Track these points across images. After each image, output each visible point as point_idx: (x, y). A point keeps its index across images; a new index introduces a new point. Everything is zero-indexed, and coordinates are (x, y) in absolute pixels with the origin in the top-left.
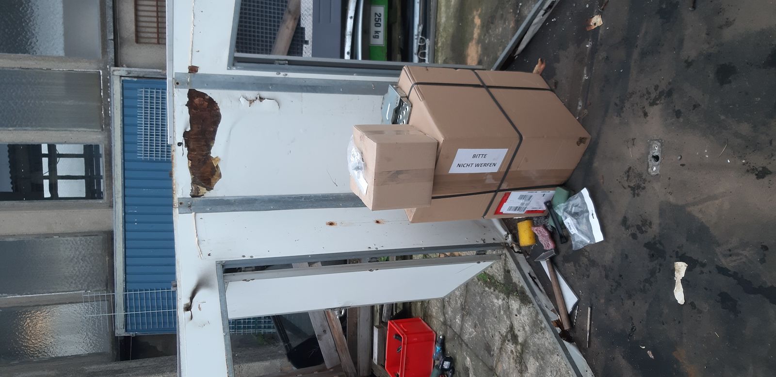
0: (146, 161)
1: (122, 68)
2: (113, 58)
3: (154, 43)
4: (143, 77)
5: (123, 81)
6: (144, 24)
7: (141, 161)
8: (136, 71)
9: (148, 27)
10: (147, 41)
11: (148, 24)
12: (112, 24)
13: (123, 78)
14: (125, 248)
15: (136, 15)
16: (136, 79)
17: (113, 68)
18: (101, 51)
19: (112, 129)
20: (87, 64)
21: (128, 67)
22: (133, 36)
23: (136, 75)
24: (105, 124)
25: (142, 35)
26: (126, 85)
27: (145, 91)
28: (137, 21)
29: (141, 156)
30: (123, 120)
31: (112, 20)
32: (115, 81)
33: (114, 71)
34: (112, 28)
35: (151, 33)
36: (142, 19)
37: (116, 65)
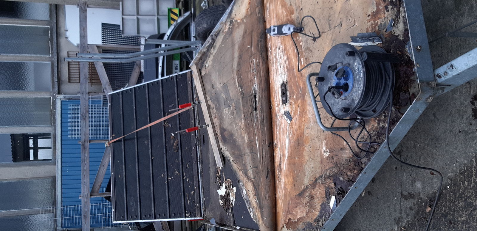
0: (72, 140)
1: (61, 95)
2: (57, 90)
3: (78, 82)
4: (72, 99)
5: (61, 101)
6: (73, 74)
7: (70, 140)
8: (68, 96)
9: (74, 75)
10: (74, 81)
11: (75, 74)
12: (57, 74)
13: (61, 100)
14: (62, 184)
15: (69, 69)
16: (68, 100)
17: (57, 95)
18: (51, 87)
19: (56, 125)
20: (45, 94)
21: (64, 94)
22: (67, 80)
23: (68, 98)
24: (53, 123)
25: (72, 79)
26: (63, 103)
27: (72, 106)
28: (69, 72)
29: (70, 137)
30: (61, 120)
31: (57, 72)
32: (58, 102)
33: (57, 96)
34: (57, 76)
35: (76, 77)
36: (71, 71)
37: (59, 93)
